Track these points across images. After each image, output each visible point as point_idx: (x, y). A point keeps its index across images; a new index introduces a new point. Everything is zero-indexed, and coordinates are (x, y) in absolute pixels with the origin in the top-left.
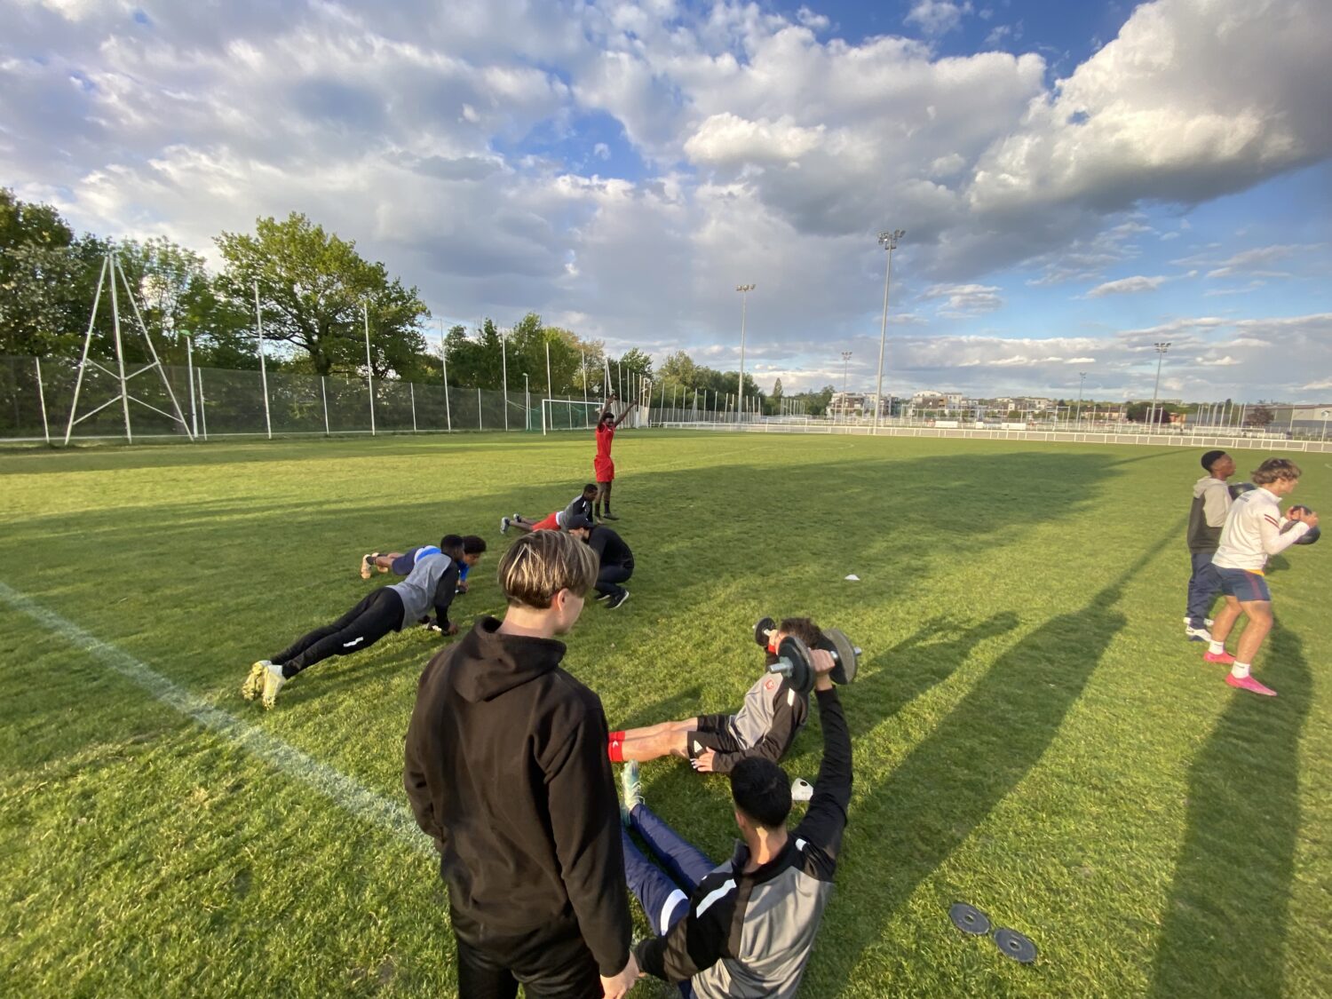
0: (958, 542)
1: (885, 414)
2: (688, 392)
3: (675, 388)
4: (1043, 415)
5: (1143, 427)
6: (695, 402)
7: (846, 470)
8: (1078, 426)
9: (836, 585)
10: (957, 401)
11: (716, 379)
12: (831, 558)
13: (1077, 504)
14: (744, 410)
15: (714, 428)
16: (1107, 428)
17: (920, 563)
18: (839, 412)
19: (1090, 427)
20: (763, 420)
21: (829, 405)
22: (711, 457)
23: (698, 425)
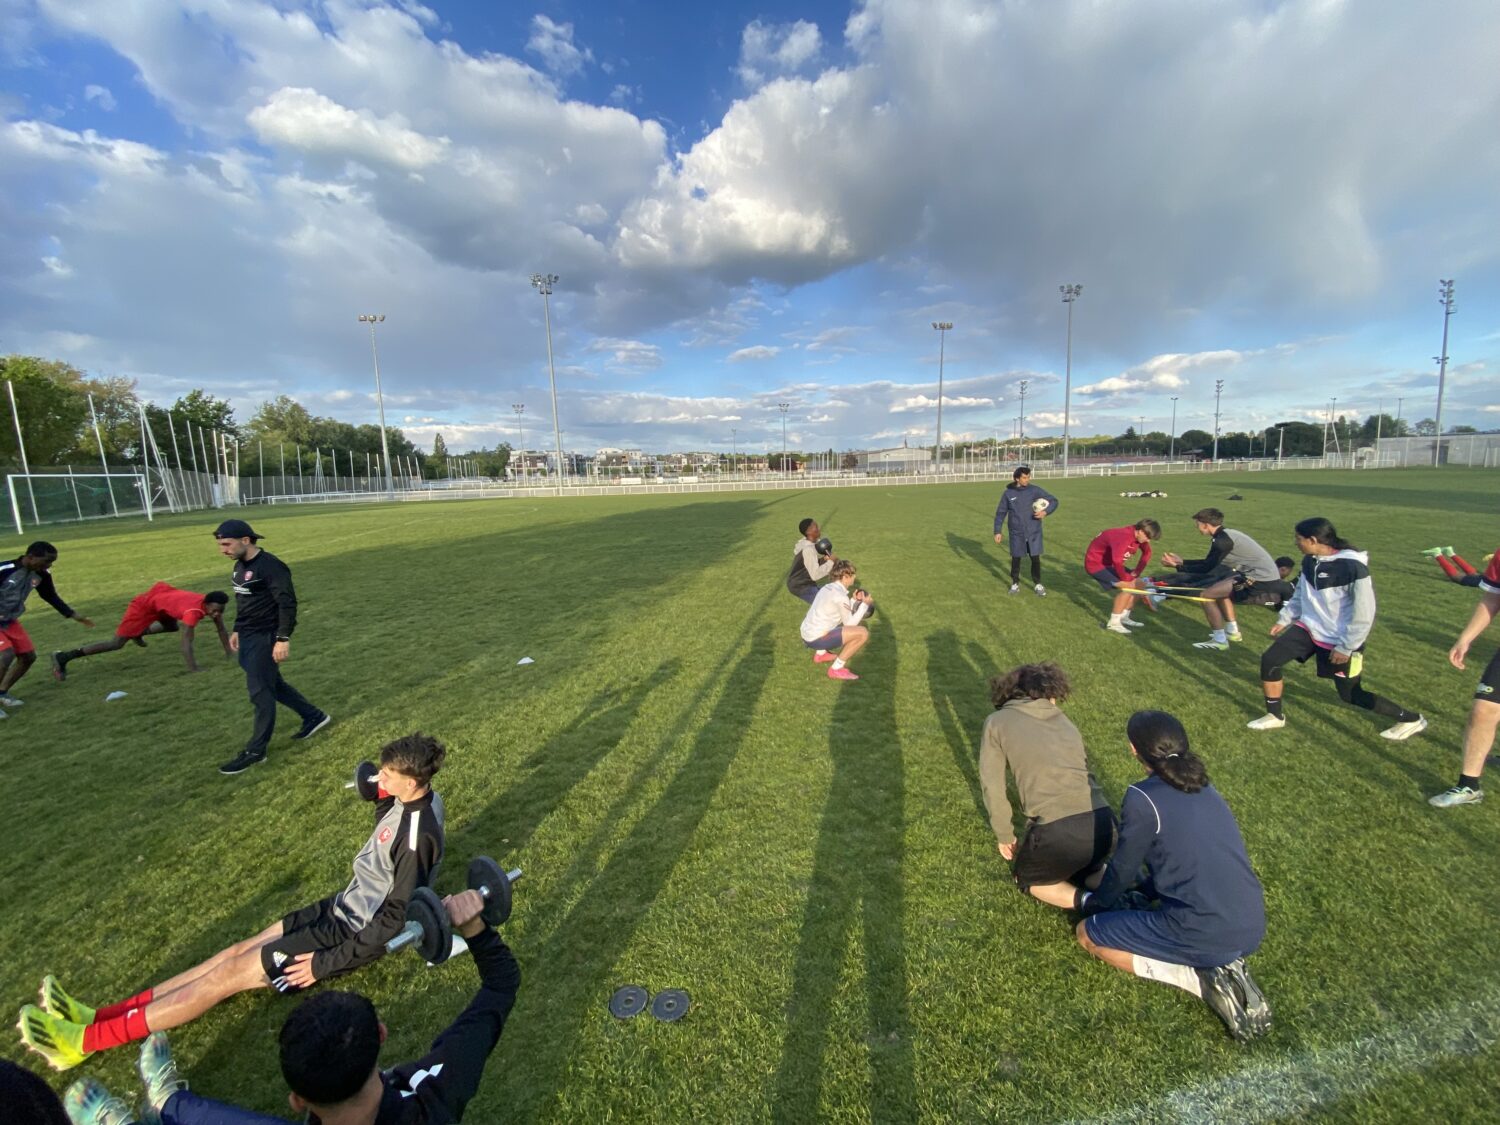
0: (636, 599)
1: (571, 473)
2: (303, 452)
3: (283, 449)
4: (710, 468)
5: (781, 474)
6: (318, 466)
7: (527, 537)
8: (737, 476)
9: (504, 675)
10: (638, 458)
11: (349, 435)
12: (503, 644)
13: (734, 546)
14: (395, 473)
15: (352, 500)
16: (756, 477)
17: (599, 627)
18: (520, 472)
19: (745, 476)
20: (426, 486)
21: (509, 465)
22: (345, 539)
23: (327, 497)
